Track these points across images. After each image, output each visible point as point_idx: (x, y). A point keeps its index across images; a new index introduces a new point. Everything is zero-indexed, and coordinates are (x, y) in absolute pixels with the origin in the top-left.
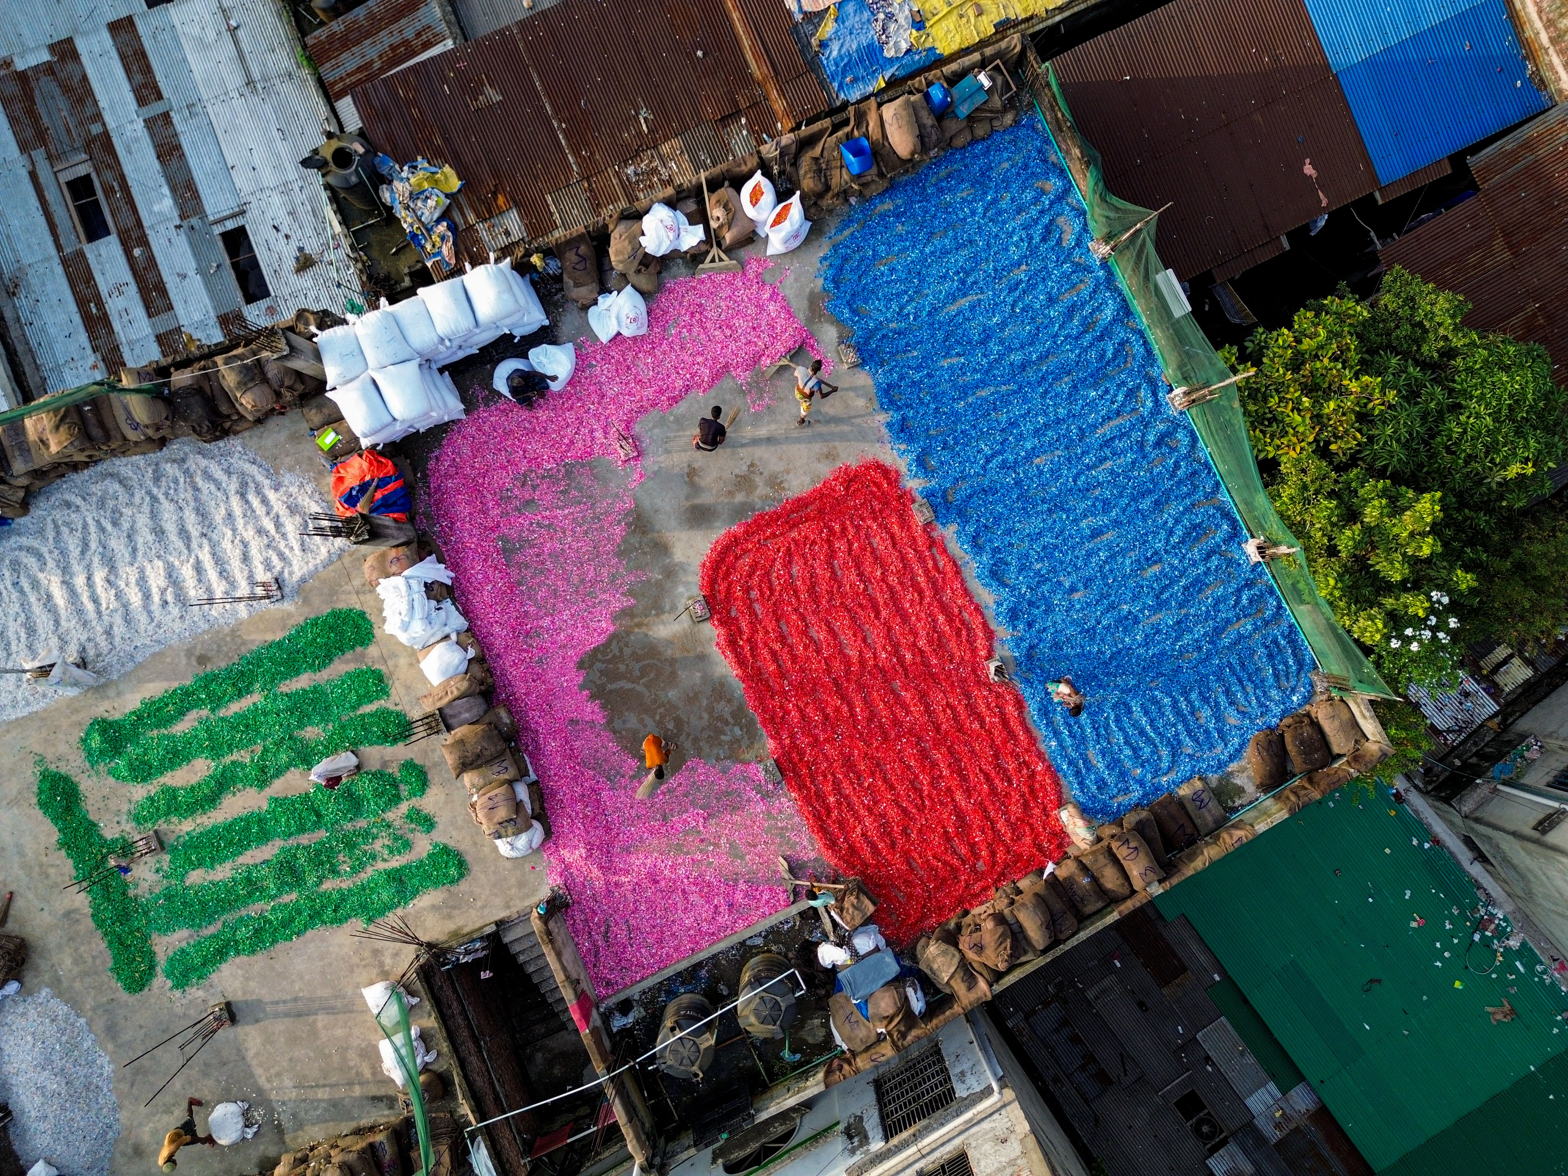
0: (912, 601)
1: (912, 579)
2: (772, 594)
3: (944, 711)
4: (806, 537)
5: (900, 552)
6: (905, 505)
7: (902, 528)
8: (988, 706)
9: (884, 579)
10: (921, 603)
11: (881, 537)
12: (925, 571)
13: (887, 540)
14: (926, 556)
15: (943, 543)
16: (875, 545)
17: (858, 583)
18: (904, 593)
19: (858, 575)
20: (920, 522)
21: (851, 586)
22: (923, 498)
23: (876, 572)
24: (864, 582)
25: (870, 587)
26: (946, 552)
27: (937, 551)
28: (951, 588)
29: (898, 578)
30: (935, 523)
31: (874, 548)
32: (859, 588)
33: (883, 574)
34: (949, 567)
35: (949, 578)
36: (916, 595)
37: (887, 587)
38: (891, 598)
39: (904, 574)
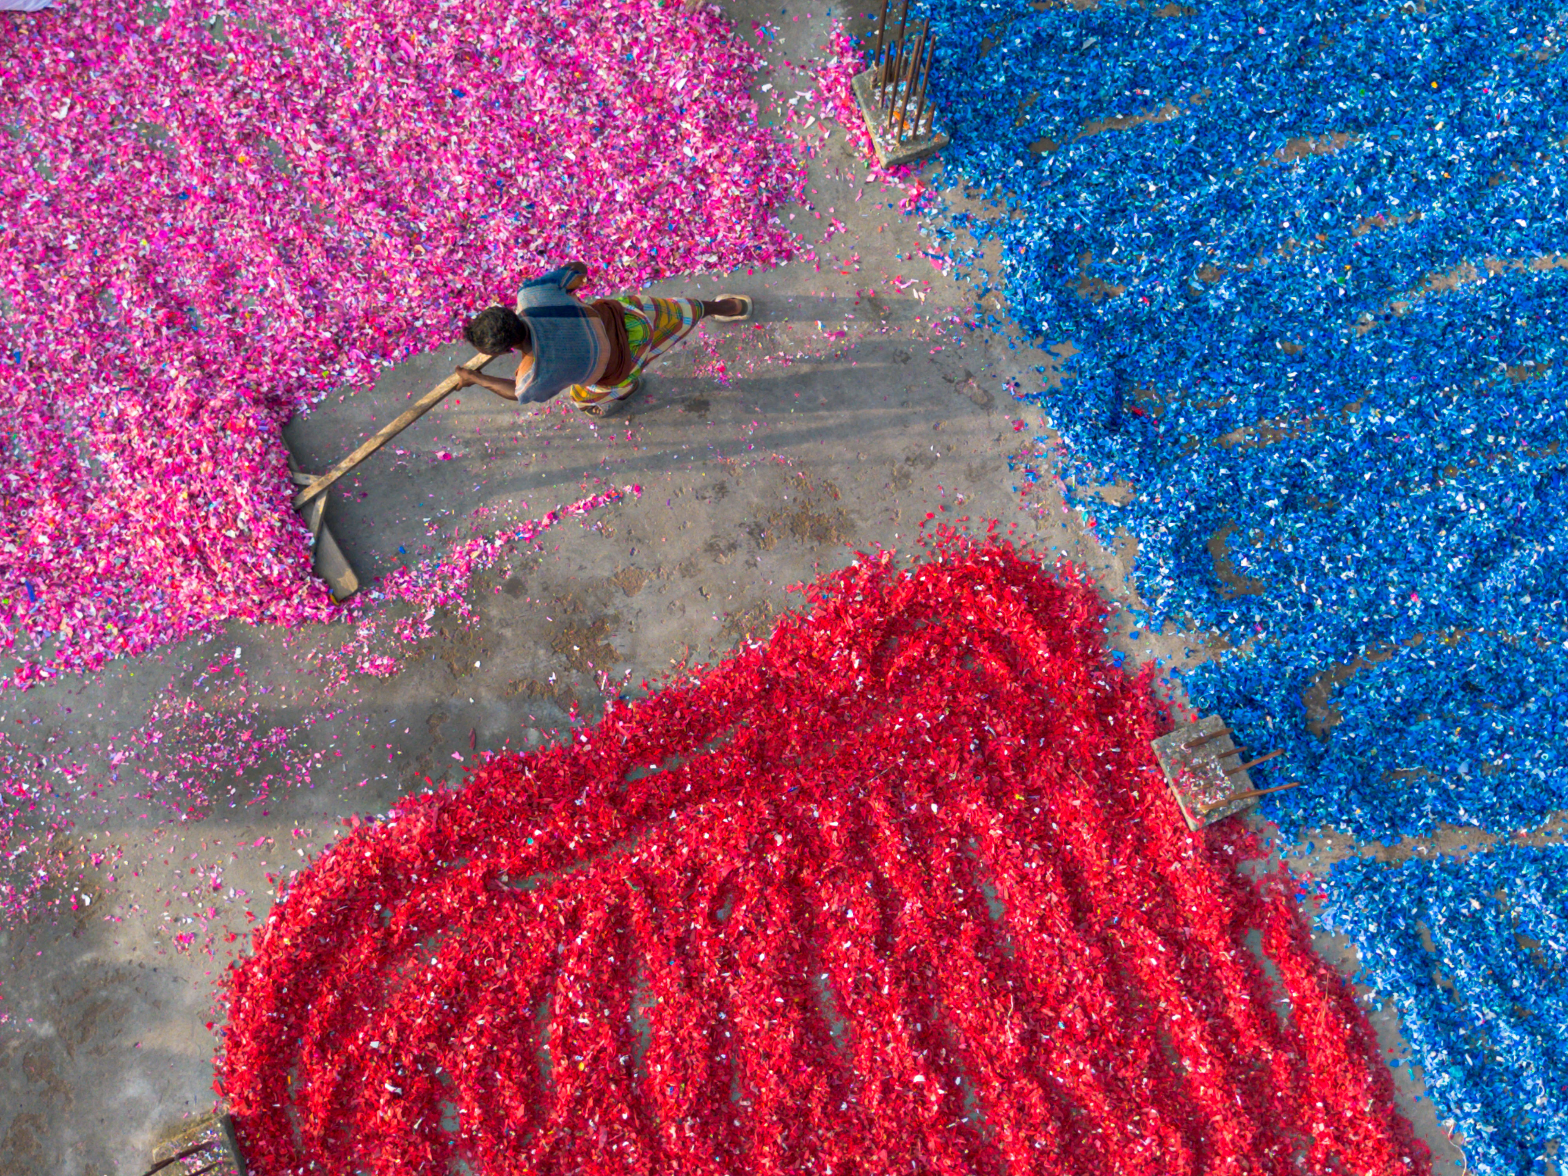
1: (1157, 1068)
2: (535, 1118)
4: (697, 869)
5: (1106, 944)
6: (1124, 740)
7: (1115, 840)
9: (1033, 1062)
11: (1023, 876)
12: (1214, 1032)
13: (1046, 888)
14: (1220, 965)
15: (1292, 910)
16: (996, 910)
17: (919, 1078)
18: (1122, 1130)
19: (921, 1040)
20: (1193, 813)
21: (886, 1088)
22: (1205, 713)
23: (1001, 1029)
24: (947, 1074)
25: (970, 1099)
26: (1306, 951)
27: (1267, 946)
28: (1333, 1116)
29: (1093, 1062)
30: (1256, 819)
31: (989, 923)
32: (925, 1103)
33: (1028, 1039)
34: (1321, 1017)
35: (1320, 1070)
36: (1174, 1141)
37: (1046, 1098)
38: (1066, 1149)
39: (1123, 1042)
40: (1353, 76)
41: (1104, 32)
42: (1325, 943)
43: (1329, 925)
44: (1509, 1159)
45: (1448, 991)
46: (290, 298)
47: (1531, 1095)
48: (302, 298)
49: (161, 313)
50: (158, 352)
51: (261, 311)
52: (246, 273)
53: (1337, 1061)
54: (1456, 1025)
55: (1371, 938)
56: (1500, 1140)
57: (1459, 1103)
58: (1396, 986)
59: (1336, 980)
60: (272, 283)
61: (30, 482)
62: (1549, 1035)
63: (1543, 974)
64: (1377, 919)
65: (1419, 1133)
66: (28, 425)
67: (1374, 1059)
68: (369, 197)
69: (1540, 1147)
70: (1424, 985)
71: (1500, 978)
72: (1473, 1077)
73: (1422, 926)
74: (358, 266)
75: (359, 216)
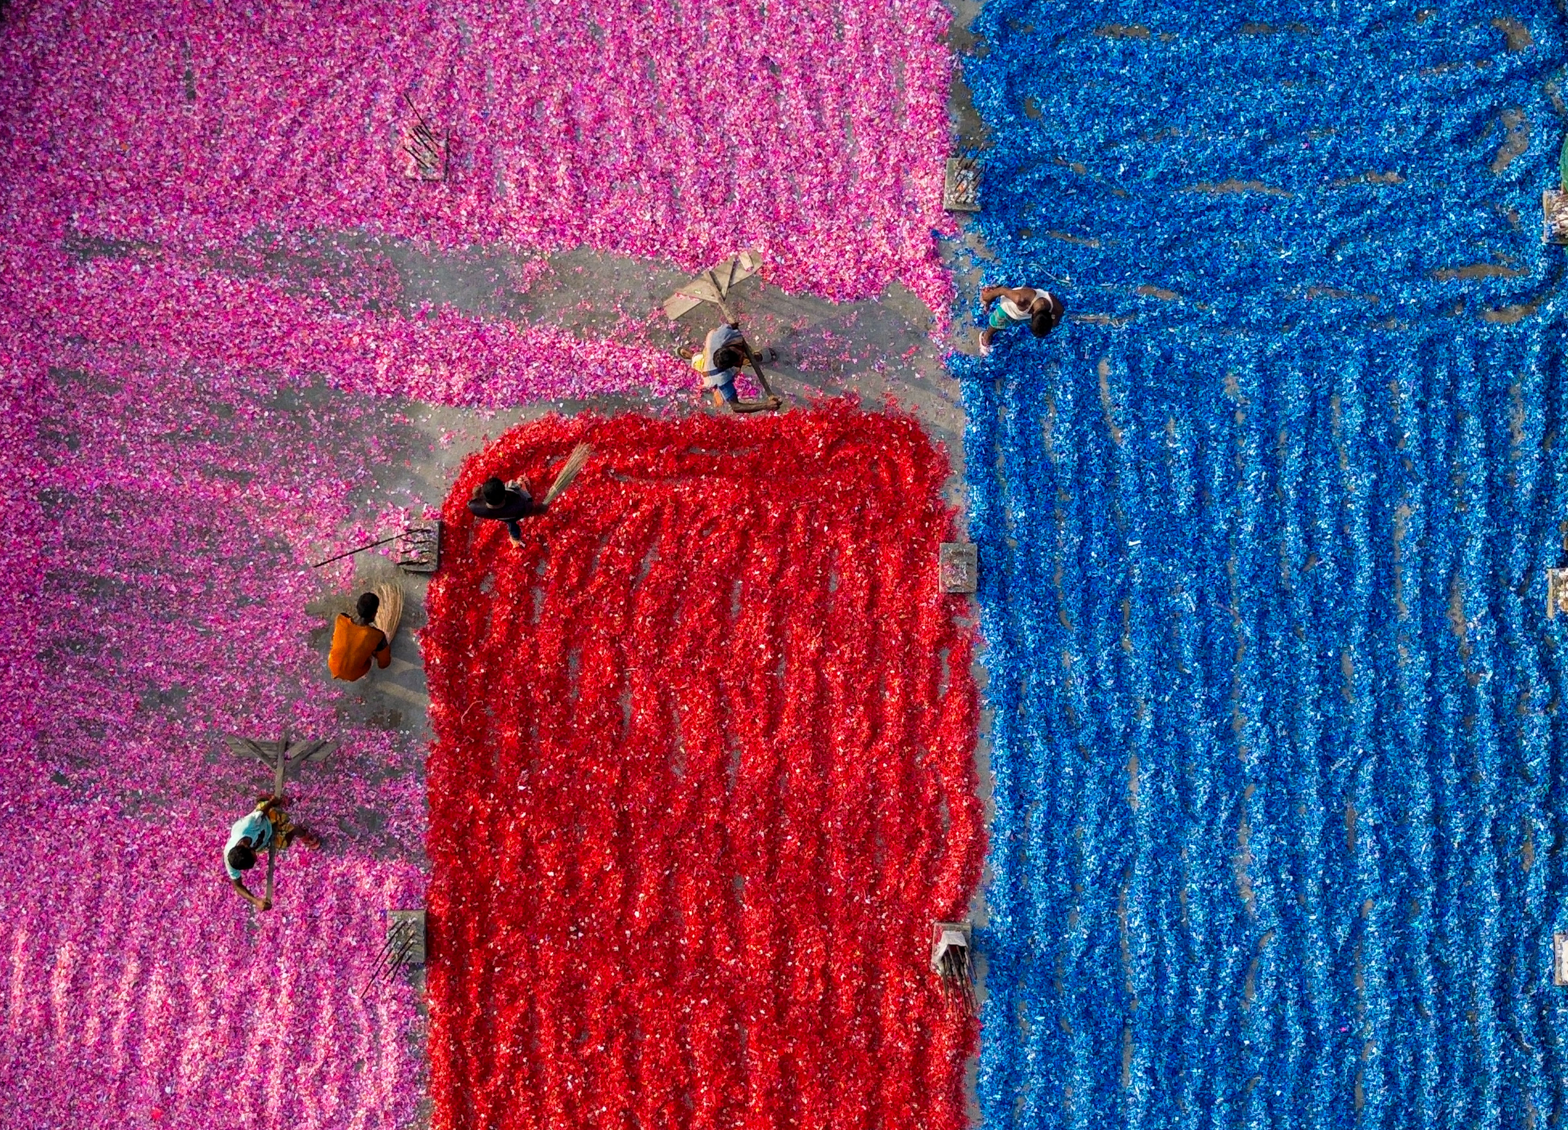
0: (851, 734)
1: (872, 691)
2: (581, 585)
3: (811, 979)
4: (703, 506)
5: (876, 625)
6: (928, 536)
7: (903, 579)
8: (902, 1012)
9: (817, 662)
10: (867, 746)
11: (852, 578)
12: (907, 685)
13: (860, 588)
14: (923, 657)
15: (969, 648)
16: (833, 587)
17: (762, 646)
18: (844, 710)
19: (770, 630)
20: (944, 584)
21: (746, 644)
22: (972, 541)
23: (810, 641)
24: (776, 651)
25: (783, 665)
26: (966, 669)
27: (949, 659)
28: (942, 745)
29: (845, 675)
30: (972, 599)
31: (827, 592)
32: (759, 656)
33: (820, 651)
34: (957, 700)
35: (947, 723)
36: (865, 725)
37: (816, 681)
38: (814, 708)
39: (863, 672)
40: (1191, 267)
41: (1081, 189)
42: (977, 669)
43: (982, 662)
44: (1012, 800)
45: (1022, 715)
46: (628, 145)
47: (1037, 777)
48: (634, 148)
49: (564, 126)
50: (554, 144)
51: (612, 145)
52: (613, 123)
53: (955, 722)
54: (1018, 732)
55: (998, 676)
56: (1013, 791)
57: (1002, 766)
58: (999, 703)
59: (973, 687)
60: (623, 134)
61: (468, 180)
62: (1058, 755)
63: (1069, 727)
64: (1005, 669)
65: (977, 771)
66: (478, 152)
67: (973, 730)
68: (687, 112)
69: (1030, 802)
70: (1012, 707)
71: (1048, 721)
72: (1014, 757)
73: (1024, 681)
74: (668, 144)
75: (679, 119)
